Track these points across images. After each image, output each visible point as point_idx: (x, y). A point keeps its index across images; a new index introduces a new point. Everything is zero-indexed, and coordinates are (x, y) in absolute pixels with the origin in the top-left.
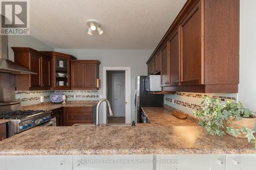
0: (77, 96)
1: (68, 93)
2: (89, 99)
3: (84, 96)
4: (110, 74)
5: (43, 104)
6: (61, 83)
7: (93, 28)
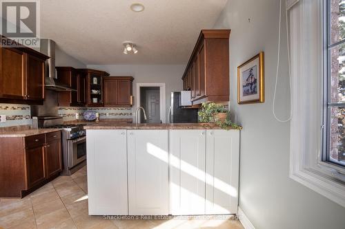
0: (109, 114)
1: (101, 110)
2: (122, 117)
3: (117, 114)
4: (144, 90)
5: (78, 121)
6: (95, 100)
7: (129, 49)
